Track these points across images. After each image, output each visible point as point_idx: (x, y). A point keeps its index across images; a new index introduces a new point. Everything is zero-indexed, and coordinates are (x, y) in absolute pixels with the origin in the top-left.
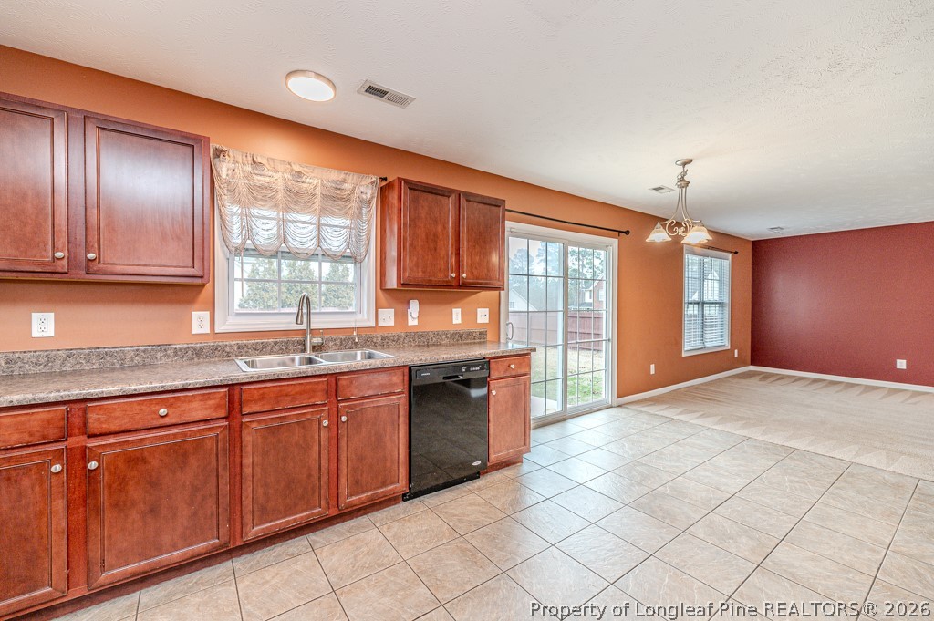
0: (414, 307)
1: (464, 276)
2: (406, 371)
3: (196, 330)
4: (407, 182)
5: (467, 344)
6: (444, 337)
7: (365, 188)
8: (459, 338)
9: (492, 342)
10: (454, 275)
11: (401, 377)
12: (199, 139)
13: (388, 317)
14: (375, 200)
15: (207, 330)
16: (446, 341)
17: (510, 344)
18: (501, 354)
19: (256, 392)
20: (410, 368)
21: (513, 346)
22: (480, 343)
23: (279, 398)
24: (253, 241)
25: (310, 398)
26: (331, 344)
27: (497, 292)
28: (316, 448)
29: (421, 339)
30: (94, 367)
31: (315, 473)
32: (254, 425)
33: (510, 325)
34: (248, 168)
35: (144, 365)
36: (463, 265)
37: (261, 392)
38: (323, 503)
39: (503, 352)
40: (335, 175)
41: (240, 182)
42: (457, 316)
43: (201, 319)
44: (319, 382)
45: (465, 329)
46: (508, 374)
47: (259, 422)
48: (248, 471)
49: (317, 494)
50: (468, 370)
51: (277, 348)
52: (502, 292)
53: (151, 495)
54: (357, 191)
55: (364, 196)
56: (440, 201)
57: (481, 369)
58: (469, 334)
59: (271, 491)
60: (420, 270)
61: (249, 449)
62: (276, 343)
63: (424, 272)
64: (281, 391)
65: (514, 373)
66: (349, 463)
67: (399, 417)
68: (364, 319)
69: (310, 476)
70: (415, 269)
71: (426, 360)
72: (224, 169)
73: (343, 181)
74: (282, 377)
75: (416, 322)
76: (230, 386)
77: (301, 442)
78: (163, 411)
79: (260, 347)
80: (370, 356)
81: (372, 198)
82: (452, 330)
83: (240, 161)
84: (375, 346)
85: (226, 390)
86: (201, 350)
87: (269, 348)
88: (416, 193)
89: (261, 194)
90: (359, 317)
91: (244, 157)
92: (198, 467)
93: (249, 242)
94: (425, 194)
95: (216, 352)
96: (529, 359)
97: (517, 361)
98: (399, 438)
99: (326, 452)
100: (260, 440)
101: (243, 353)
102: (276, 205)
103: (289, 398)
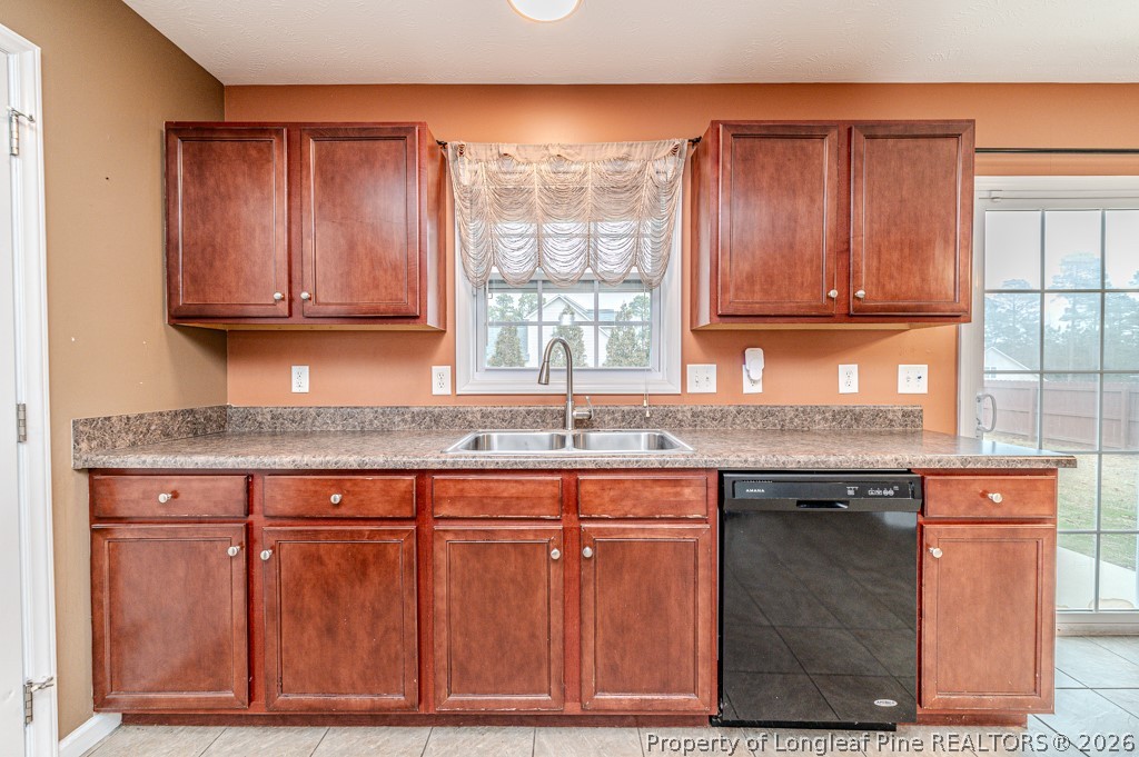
0: (755, 361)
1: (861, 293)
2: (713, 479)
3: (436, 390)
4: (727, 125)
5: (873, 434)
6: (818, 417)
7: (664, 164)
8: (851, 421)
9: (936, 435)
10: (833, 293)
11: (702, 491)
12: (409, 128)
13: (705, 379)
14: (679, 181)
15: (447, 390)
16: (822, 425)
17: (987, 443)
18: (958, 465)
19: (451, 484)
20: (721, 473)
21: (996, 448)
22: (904, 434)
23: (485, 501)
24: (499, 268)
25: (532, 507)
26: (607, 418)
27: (953, 326)
28: (541, 594)
29: (770, 421)
30: (338, 429)
31: (541, 633)
32: (449, 537)
33: (987, 403)
34: (494, 167)
35: (383, 431)
36: (857, 272)
37: (459, 486)
38: (554, 688)
39: (966, 461)
40: (613, 151)
41: (484, 189)
42: (848, 379)
43: (441, 375)
44: (547, 483)
45: (870, 402)
46: (980, 513)
47: (456, 532)
48: (441, 606)
49: (545, 672)
50: (860, 493)
51: (530, 419)
52: (964, 326)
53: (327, 608)
54: (650, 170)
55: (662, 178)
56: (803, 149)
57: (897, 494)
58: (878, 414)
59: (474, 645)
60: (757, 287)
61: (443, 572)
62: (528, 413)
63: (765, 292)
64: (487, 490)
65: (997, 514)
66: (600, 631)
67: (696, 567)
68: (661, 379)
69: (533, 636)
70: (746, 287)
71: (755, 463)
72: (465, 173)
73: (625, 159)
74: (488, 467)
75: (758, 389)
76: (421, 474)
77: (519, 578)
78: (335, 498)
79: (508, 417)
80: (662, 444)
81: (676, 177)
82: (836, 405)
83: (484, 158)
84: (679, 426)
85: (413, 478)
86: (440, 416)
87: (520, 419)
88: (748, 142)
89: (510, 198)
90: (657, 376)
91: (489, 152)
92: (380, 584)
93: (495, 270)
94: (768, 143)
95: (457, 420)
96: (1053, 485)
97: (1009, 486)
98: (696, 607)
99: (559, 603)
100: (458, 562)
101: (488, 424)
102: (530, 212)
103: (500, 503)
